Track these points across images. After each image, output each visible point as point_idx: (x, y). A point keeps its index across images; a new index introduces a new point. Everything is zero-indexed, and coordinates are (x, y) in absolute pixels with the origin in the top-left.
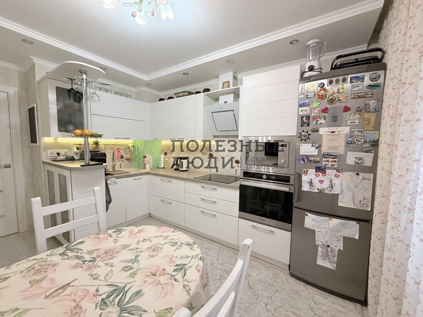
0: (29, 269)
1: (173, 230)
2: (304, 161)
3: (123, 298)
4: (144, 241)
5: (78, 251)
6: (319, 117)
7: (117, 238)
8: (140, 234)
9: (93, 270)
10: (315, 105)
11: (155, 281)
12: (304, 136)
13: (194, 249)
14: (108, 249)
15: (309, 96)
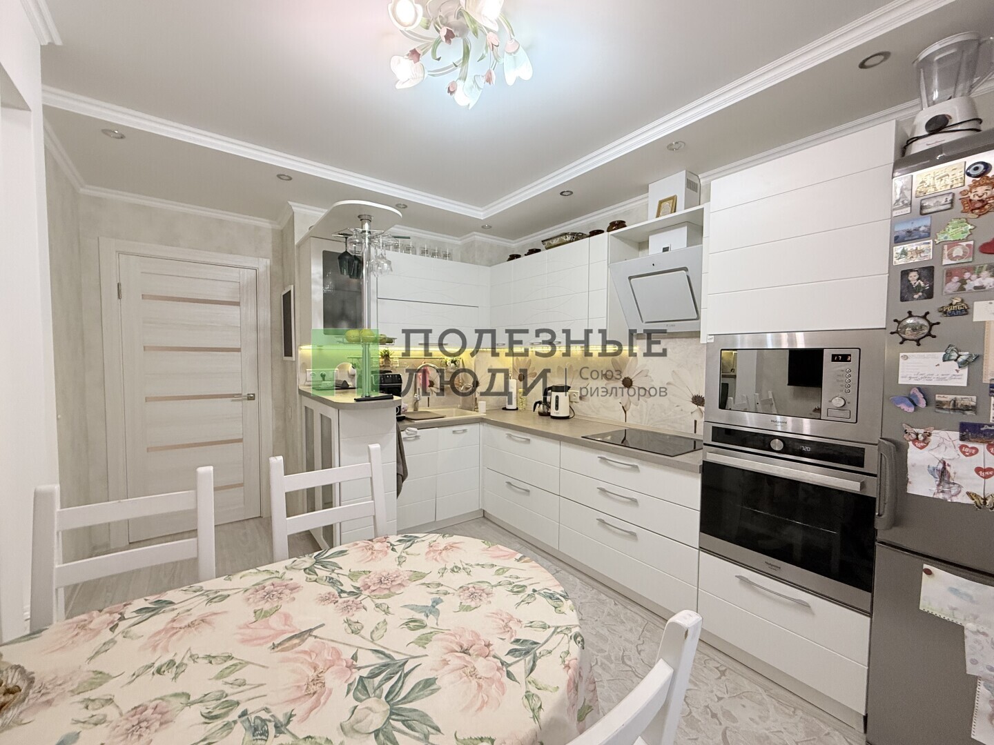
0: (257, 587)
1: (519, 556)
2: (915, 405)
3: (397, 686)
4: (456, 570)
5: (333, 568)
6: (971, 269)
7: (404, 554)
8: (449, 554)
9: (354, 613)
10: (954, 231)
11: (466, 666)
12: (914, 330)
13: (563, 609)
14: (385, 574)
15: (926, 207)
